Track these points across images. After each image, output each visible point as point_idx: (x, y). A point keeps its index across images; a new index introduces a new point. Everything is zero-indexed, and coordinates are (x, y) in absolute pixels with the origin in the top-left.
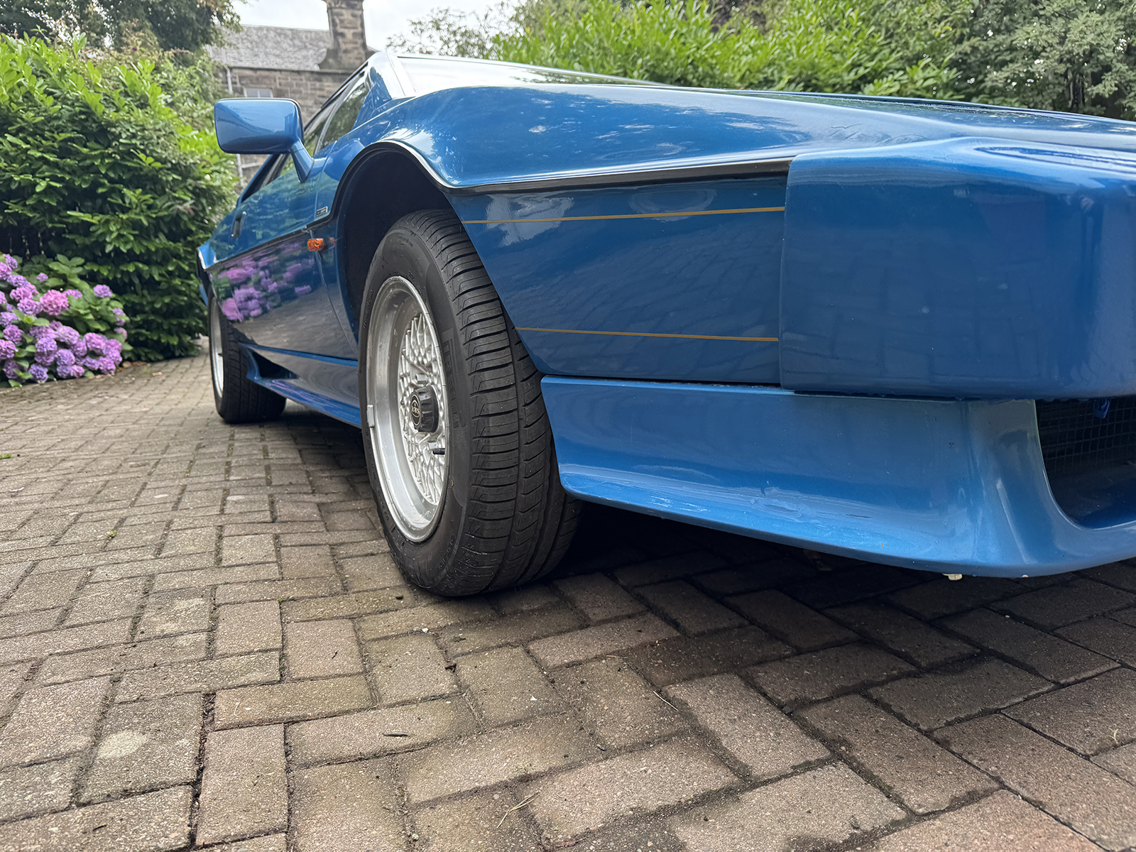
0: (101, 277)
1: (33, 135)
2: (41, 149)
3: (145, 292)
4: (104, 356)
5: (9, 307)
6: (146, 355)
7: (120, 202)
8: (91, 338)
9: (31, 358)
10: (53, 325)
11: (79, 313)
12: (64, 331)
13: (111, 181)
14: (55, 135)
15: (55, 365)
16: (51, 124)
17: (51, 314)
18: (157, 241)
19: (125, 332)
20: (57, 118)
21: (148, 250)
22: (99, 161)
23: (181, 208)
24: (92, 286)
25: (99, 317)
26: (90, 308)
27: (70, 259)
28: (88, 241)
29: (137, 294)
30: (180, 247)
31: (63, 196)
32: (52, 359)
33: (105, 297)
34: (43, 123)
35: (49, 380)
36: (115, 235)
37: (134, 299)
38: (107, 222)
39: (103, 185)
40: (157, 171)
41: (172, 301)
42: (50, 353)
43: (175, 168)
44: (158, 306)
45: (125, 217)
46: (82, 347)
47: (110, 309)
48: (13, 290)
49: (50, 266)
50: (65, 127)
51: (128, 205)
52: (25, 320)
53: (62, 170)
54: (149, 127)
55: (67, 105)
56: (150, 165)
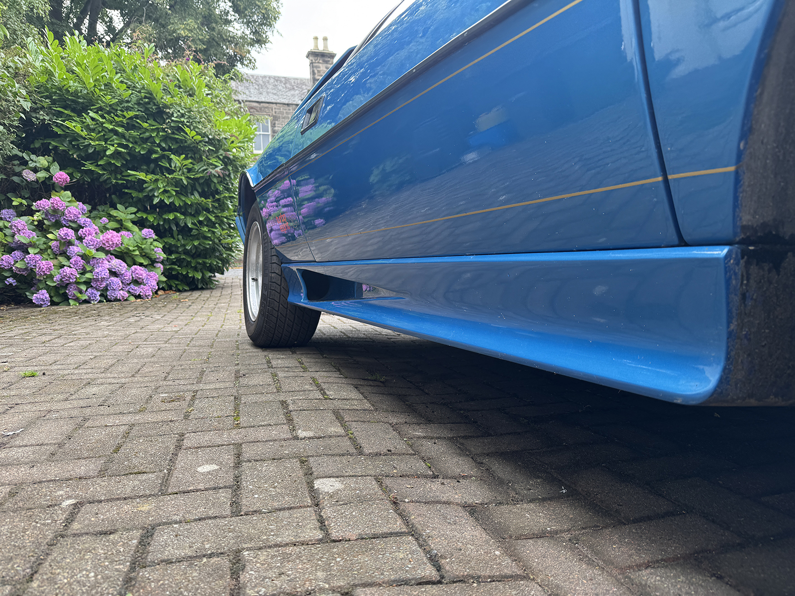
0: (148, 223)
1: (109, 113)
2: (114, 124)
3: (180, 237)
4: (145, 285)
5: (76, 242)
6: (176, 286)
7: (168, 166)
8: (136, 269)
9: (88, 283)
10: (107, 258)
11: (129, 249)
12: (116, 263)
13: (163, 149)
14: (125, 113)
15: (106, 289)
16: (123, 105)
17: (107, 248)
18: (193, 197)
19: (162, 266)
20: (128, 102)
21: (186, 204)
22: (156, 134)
23: (213, 172)
24: (140, 230)
25: (144, 254)
26: (137, 246)
27: (126, 208)
28: (141, 195)
29: (174, 238)
30: (209, 202)
31: (126, 160)
32: (104, 284)
33: (150, 238)
34: (117, 104)
35: (100, 302)
36: (161, 190)
37: (171, 241)
38: (157, 180)
39: (156, 152)
40: (197, 143)
41: (199, 244)
42: (103, 279)
43: (210, 142)
44: (188, 248)
45: (170, 176)
46: (128, 276)
47: (152, 247)
48: (81, 229)
49: (111, 213)
50: (133, 108)
51: (173, 169)
52: (87, 253)
53: (128, 141)
54: (195, 109)
55: (136, 91)
56: (192, 137)
